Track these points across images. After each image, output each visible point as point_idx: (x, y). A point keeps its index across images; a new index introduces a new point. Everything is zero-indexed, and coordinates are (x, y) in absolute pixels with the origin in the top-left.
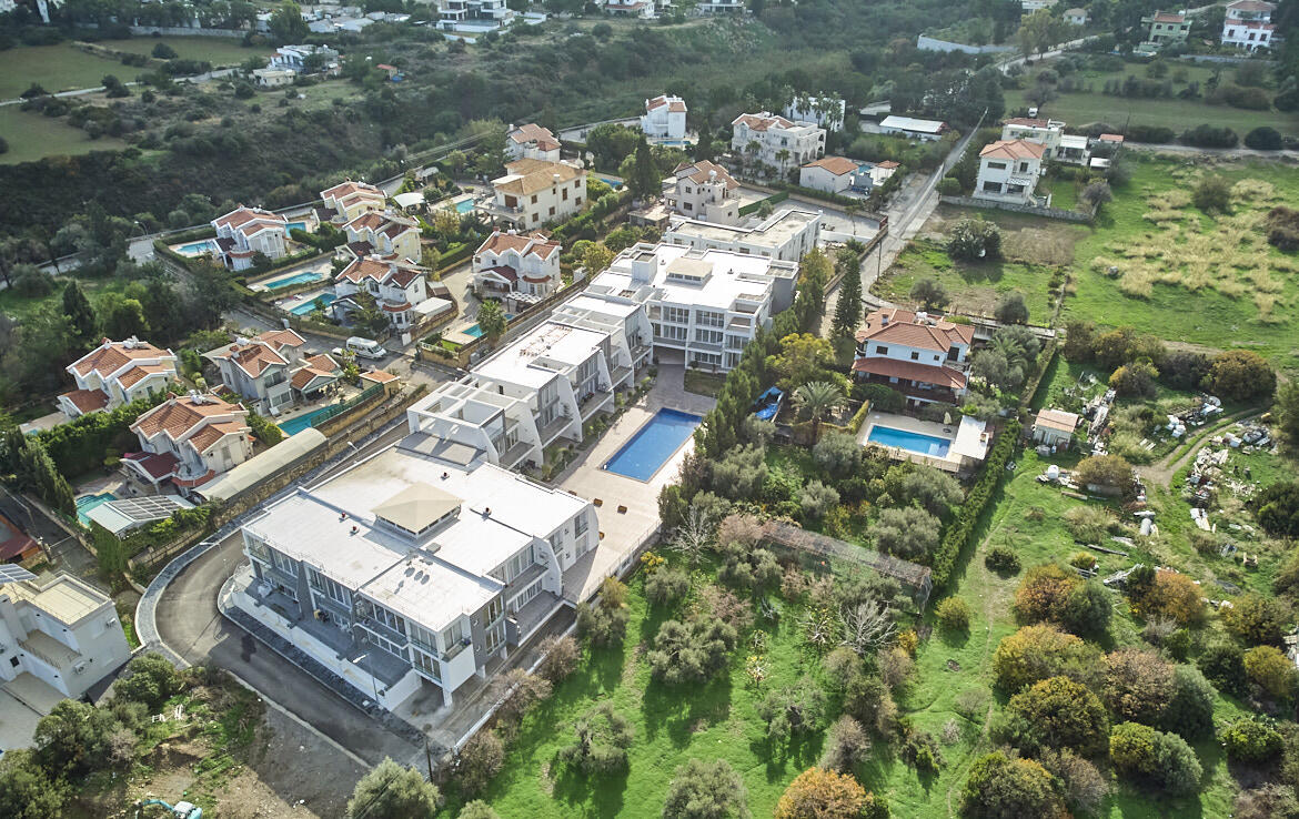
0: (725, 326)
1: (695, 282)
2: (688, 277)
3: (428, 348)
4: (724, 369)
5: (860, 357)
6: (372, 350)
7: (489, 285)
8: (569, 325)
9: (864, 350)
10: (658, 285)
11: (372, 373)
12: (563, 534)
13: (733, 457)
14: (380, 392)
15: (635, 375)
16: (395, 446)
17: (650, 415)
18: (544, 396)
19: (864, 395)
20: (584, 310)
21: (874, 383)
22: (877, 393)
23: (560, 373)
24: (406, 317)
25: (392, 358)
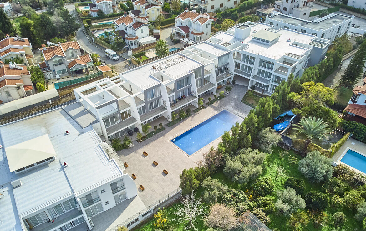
0: (273, 70)
1: (266, 43)
2: (263, 40)
3: (134, 58)
4: (269, 93)
5: (352, 103)
6: (113, 56)
7: (179, 34)
8: (188, 57)
9: (357, 99)
10: (245, 42)
11: (103, 66)
12: (99, 192)
13: (243, 156)
14: (100, 76)
15: (218, 89)
16: (62, 108)
17: (216, 113)
18: (150, 94)
19: (348, 128)
20: (200, 50)
21: (358, 122)
22: (358, 129)
23: (162, 83)
24: (135, 43)
25: (120, 60)
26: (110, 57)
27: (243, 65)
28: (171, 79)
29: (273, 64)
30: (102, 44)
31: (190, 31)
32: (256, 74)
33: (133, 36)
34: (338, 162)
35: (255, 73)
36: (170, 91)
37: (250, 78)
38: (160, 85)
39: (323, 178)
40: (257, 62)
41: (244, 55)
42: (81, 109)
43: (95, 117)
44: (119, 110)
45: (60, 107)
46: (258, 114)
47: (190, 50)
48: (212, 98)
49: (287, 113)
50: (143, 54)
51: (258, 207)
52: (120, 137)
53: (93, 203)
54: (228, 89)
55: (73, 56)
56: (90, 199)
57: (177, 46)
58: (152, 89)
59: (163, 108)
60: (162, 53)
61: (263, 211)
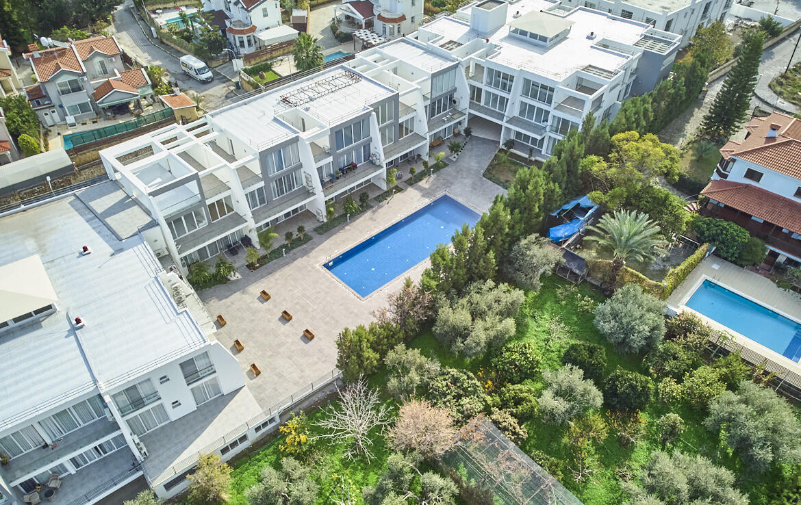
0: (553, 105)
1: (538, 42)
2: (533, 36)
3: (246, 77)
4: (543, 157)
5: (718, 178)
6: (199, 71)
7: (350, 20)
8: (364, 74)
9: (728, 169)
10: (494, 40)
11: (176, 95)
12: (156, 382)
13: (476, 297)
14: (168, 118)
15: (432, 147)
16: (75, 195)
17: (427, 201)
18: (273, 160)
19: (707, 234)
20: (392, 59)
21: (726, 220)
22: (726, 235)
23: (302, 135)
24: (249, 41)
25: (215, 82)
26: (193, 73)
27: (488, 93)
28: (322, 127)
29: (552, 90)
30: (174, 41)
31: (376, 13)
32: (516, 113)
33: (245, 25)
34: (680, 307)
35: (513, 110)
36: (319, 153)
37: (504, 123)
38: (296, 139)
39: (643, 342)
40: (518, 86)
41: (490, 71)
42: (118, 196)
43: (148, 213)
44: (204, 198)
45: (70, 193)
46: (512, 205)
47: (370, 59)
48: (419, 168)
49: (579, 201)
50: (268, 68)
51: (503, 405)
52: (210, 257)
53: (144, 406)
54: (455, 148)
55: (105, 72)
56: (134, 397)
57: (345, 49)
58: (278, 150)
59: (307, 193)
60: (308, 65)
61: (512, 414)
